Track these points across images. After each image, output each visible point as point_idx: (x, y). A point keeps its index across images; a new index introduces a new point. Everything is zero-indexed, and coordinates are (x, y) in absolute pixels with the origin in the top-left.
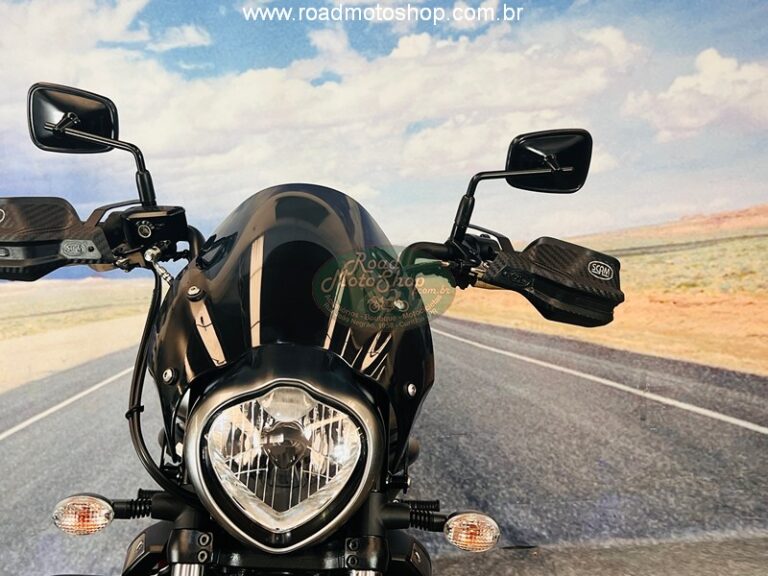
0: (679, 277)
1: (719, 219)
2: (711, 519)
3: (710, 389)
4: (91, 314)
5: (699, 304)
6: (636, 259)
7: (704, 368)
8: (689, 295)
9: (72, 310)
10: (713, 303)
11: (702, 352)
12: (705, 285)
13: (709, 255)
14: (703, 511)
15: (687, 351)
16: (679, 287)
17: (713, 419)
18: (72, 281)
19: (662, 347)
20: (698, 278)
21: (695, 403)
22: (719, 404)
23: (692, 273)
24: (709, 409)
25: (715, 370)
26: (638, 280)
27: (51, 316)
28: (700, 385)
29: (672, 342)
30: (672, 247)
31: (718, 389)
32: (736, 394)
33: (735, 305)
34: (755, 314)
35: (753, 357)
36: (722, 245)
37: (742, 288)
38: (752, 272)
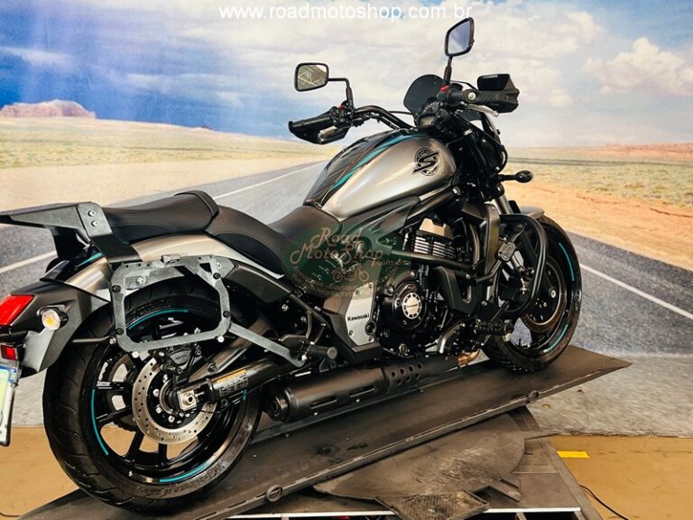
0: (598, 183)
1: (629, 149)
2: (588, 342)
3: (603, 258)
4: (195, 154)
5: (607, 202)
6: (573, 168)
7: (602, 244)
8: (601, 196)
9: (183, 149)
10: (616, 203)
11: (603, 234)
12: (613, 190)
13: (618, 172)
14: (584, 336)
16: (597, 189)
17: (601, 278)
18: (187, 129)
19: (578, 227)
20: (609, 185)
21: (592, 267)
22: (607, 269)
23: (606, 182)
24: (600, 271)
25: (608, 247)
26: (572, 182)
27: (167, 151)
28: (597, 255)
29: (585, 225)
30: (597, 162)
31: (608, 259)
32: (618, 263)
33: (629, 206)
34: (640, 213)
35: (633, 241)
36: (627, 166)
37: (634, 196)
38: (642, 186)
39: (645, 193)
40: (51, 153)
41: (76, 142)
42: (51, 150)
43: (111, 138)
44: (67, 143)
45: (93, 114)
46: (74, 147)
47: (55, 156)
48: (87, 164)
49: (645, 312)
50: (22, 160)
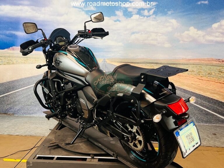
1: (189, 60)
5: (183, 76)
7: (182, 89)
8: (181, 74)
10: (186, 76)
11: (182, 86)
13: (186, 67)
15: (179, 85)
25: (184, 90)
29: (177, 83)
31: (184, 93)
32: (187, 95)
33: (190, 77)
34: (194, 79)
35: (192, 88)
36: (189, 65)
37: (192, 74)
38: (194, 71)
39: (195, 73)
40: (22, 60)
41: (29, 57)
43: (39, 56)
44: (27, 58)
46: (29, 59)
47: (23, 61)
48: (32, 64)
49: (197, 110)
50: (14, 62)
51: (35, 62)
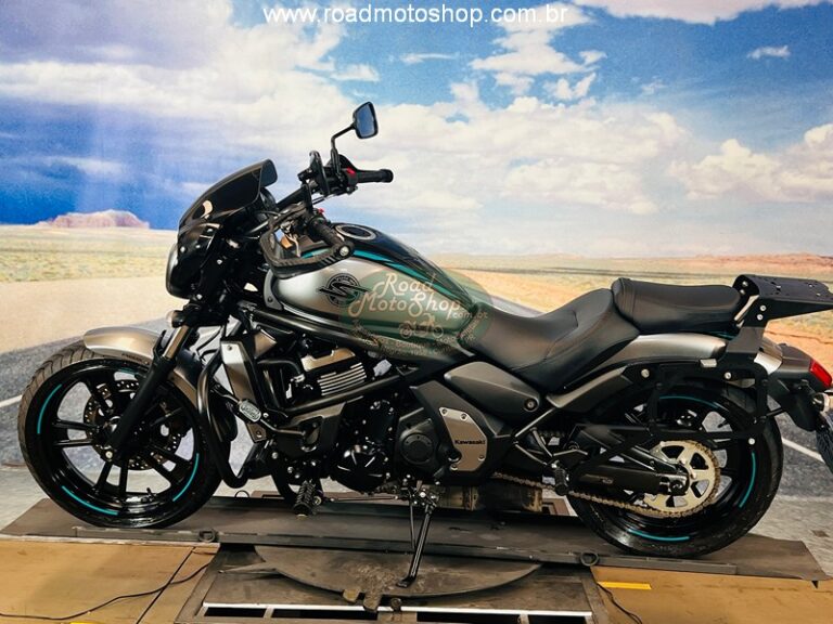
40: (102, 265)
41: (129, 253)
42: (103, 261)
44: (121, 254)
45: (147, 224)
46: (126, 258)
47: (108, 268)
48: (139, 276)
50: (73, 272)
51: (151, 271)
